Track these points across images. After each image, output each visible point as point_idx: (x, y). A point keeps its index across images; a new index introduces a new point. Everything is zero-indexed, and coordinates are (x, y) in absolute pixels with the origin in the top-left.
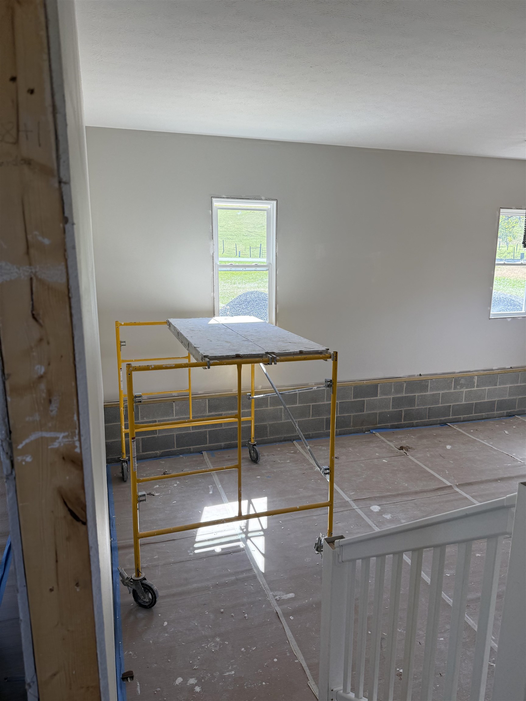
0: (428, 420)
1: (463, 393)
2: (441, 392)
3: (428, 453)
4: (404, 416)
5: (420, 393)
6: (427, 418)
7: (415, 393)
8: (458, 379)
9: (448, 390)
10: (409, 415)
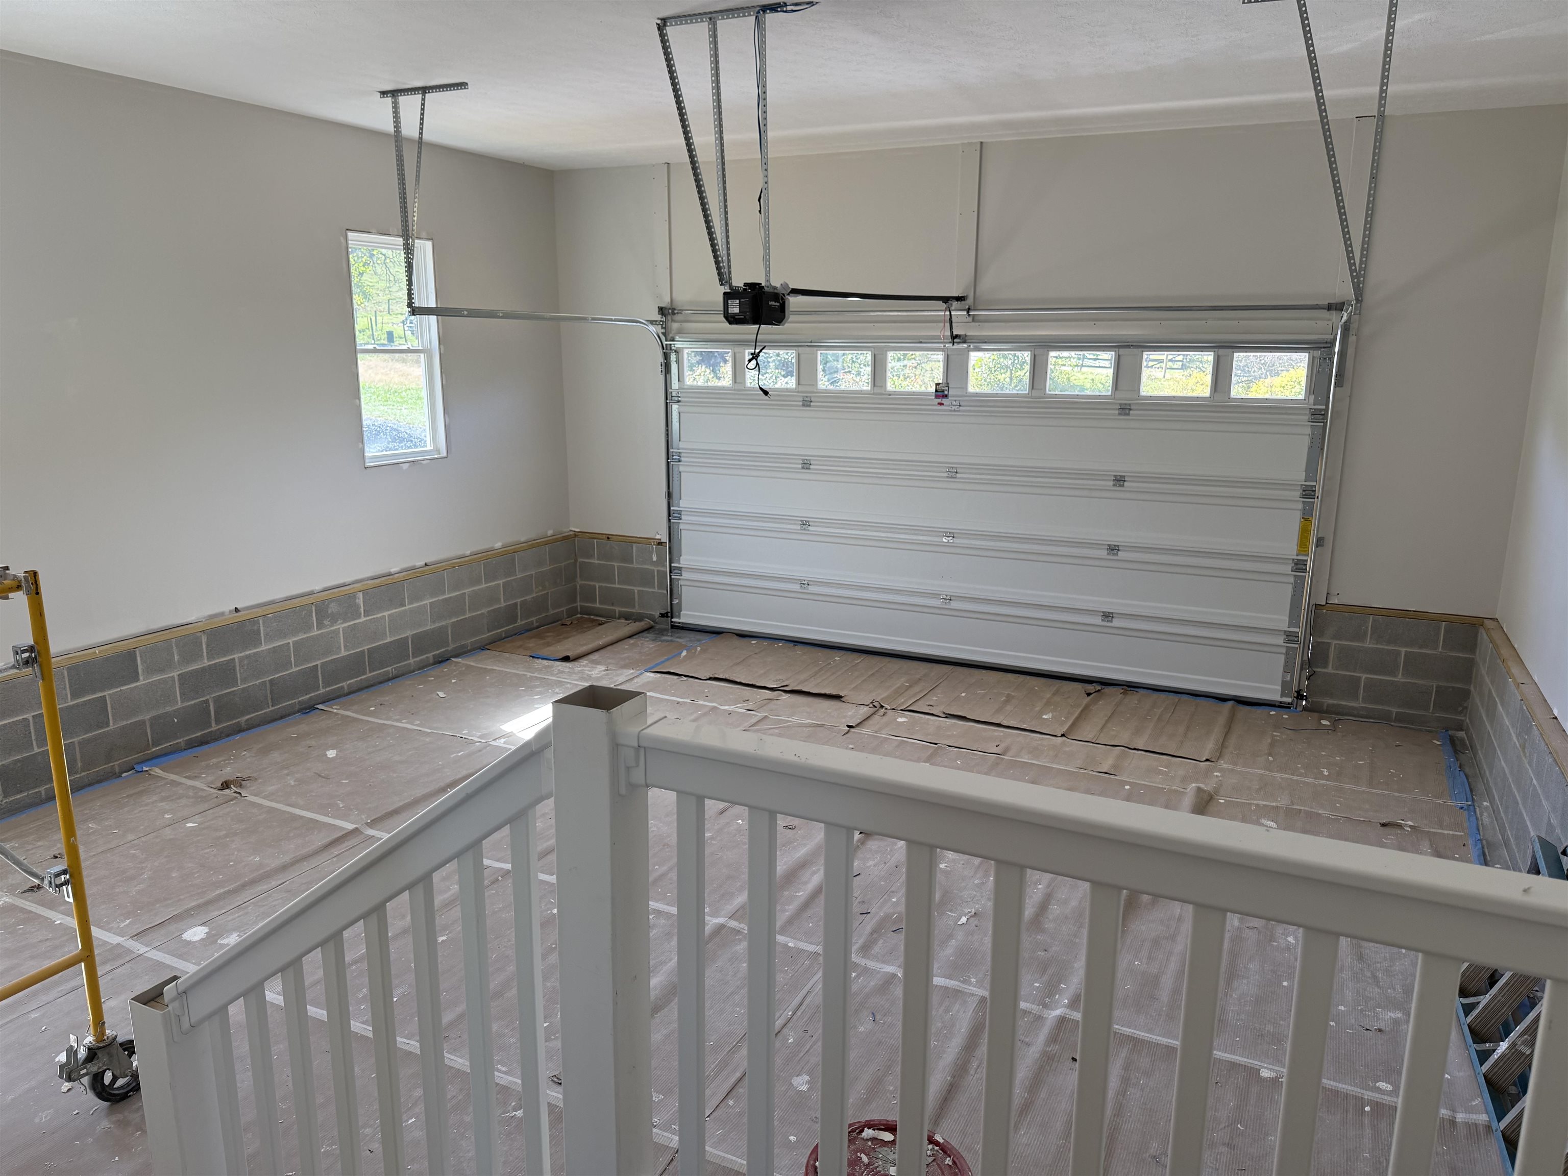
0: (273, 708)
1: (339, 633)
2: (291, 641)
3: (289, 778)
4: (215, 712)
5: (245, 651)
6: (270, 704)
7: (232, 655)
8: (324, 604)
9: (305, 633)
10: (225, 708)
